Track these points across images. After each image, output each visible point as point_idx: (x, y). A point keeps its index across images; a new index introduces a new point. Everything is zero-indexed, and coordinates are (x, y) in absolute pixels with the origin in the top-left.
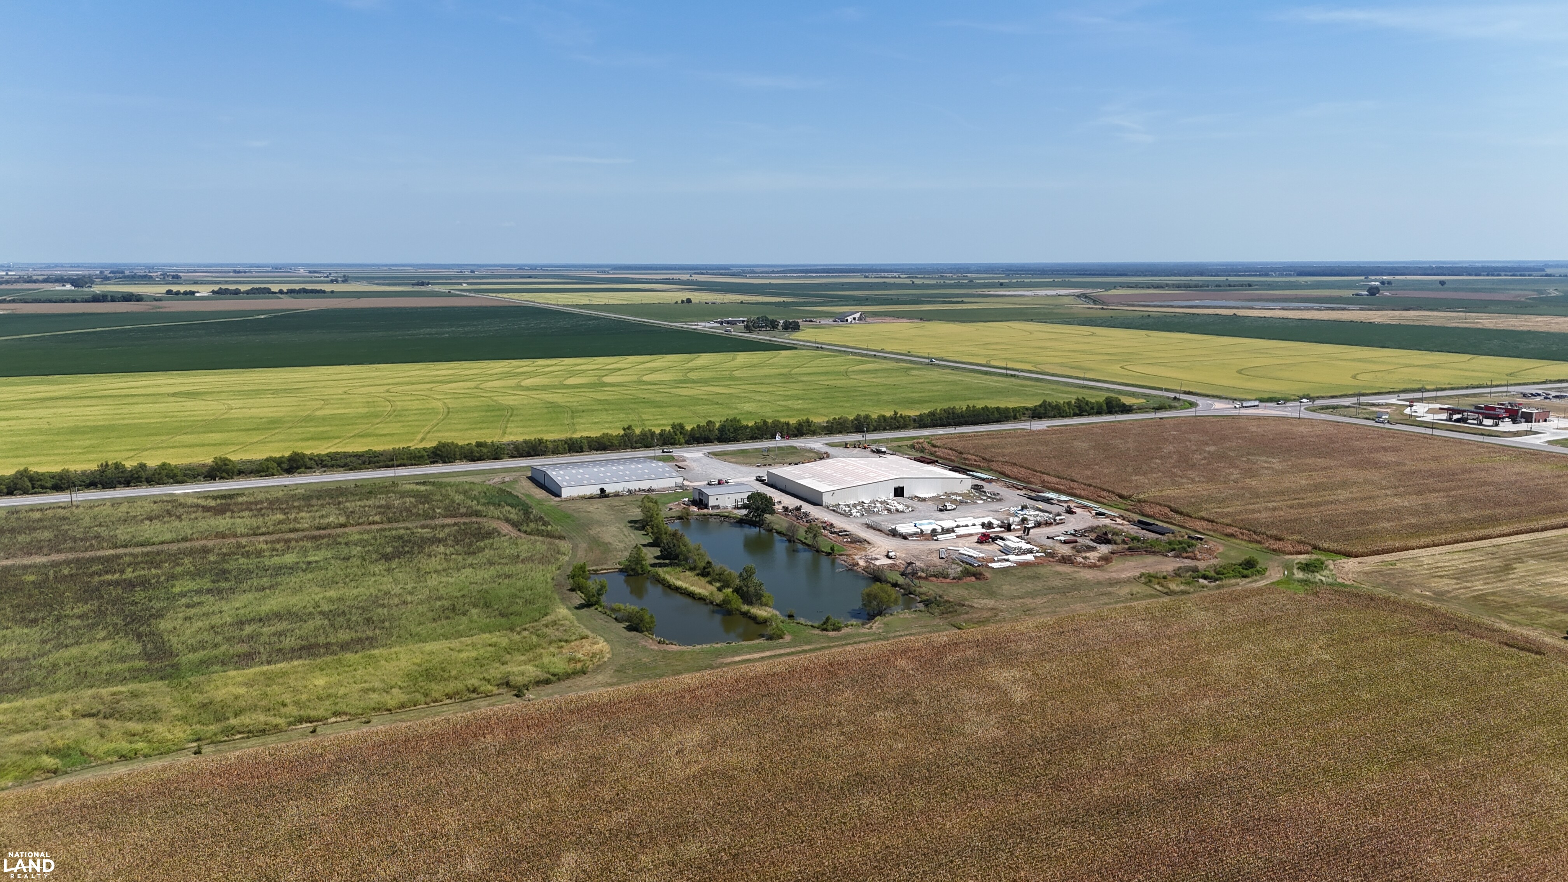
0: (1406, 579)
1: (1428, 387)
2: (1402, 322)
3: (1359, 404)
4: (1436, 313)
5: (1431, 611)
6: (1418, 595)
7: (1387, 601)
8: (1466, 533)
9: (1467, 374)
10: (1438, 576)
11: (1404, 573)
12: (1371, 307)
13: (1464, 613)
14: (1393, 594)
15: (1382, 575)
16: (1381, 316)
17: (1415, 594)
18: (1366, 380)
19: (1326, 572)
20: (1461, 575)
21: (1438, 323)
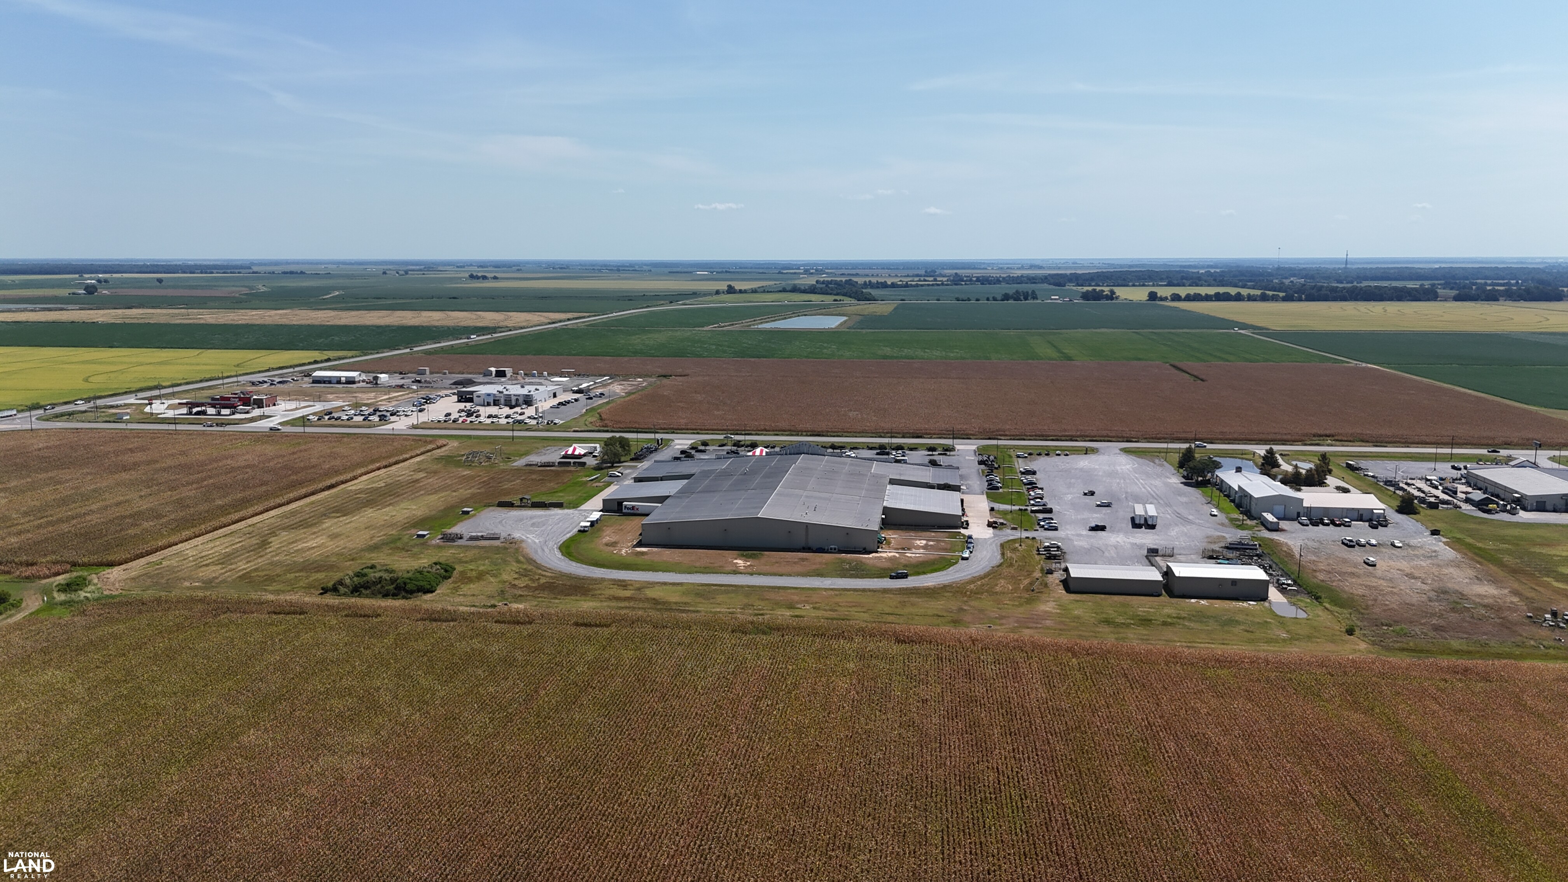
0: (174, 575)
1: (164, 384)
2: (127, 321)
3: (97, 407)
4: (158, 311)
5: (202, 600)
6: (188, 588)
7: (159, 601)
8: (222, 519)
9: (198, 368)
10: (204, 565)
11: (171, 569)
12: (91, 306)
13: (233, 594)
14: (163, 594)
15: (150, 577)
16: (103, 316)
17: (185, 588)
18: (99, 382)
19: (90, 588)
20: (226, 559)
21: (163, 320)
